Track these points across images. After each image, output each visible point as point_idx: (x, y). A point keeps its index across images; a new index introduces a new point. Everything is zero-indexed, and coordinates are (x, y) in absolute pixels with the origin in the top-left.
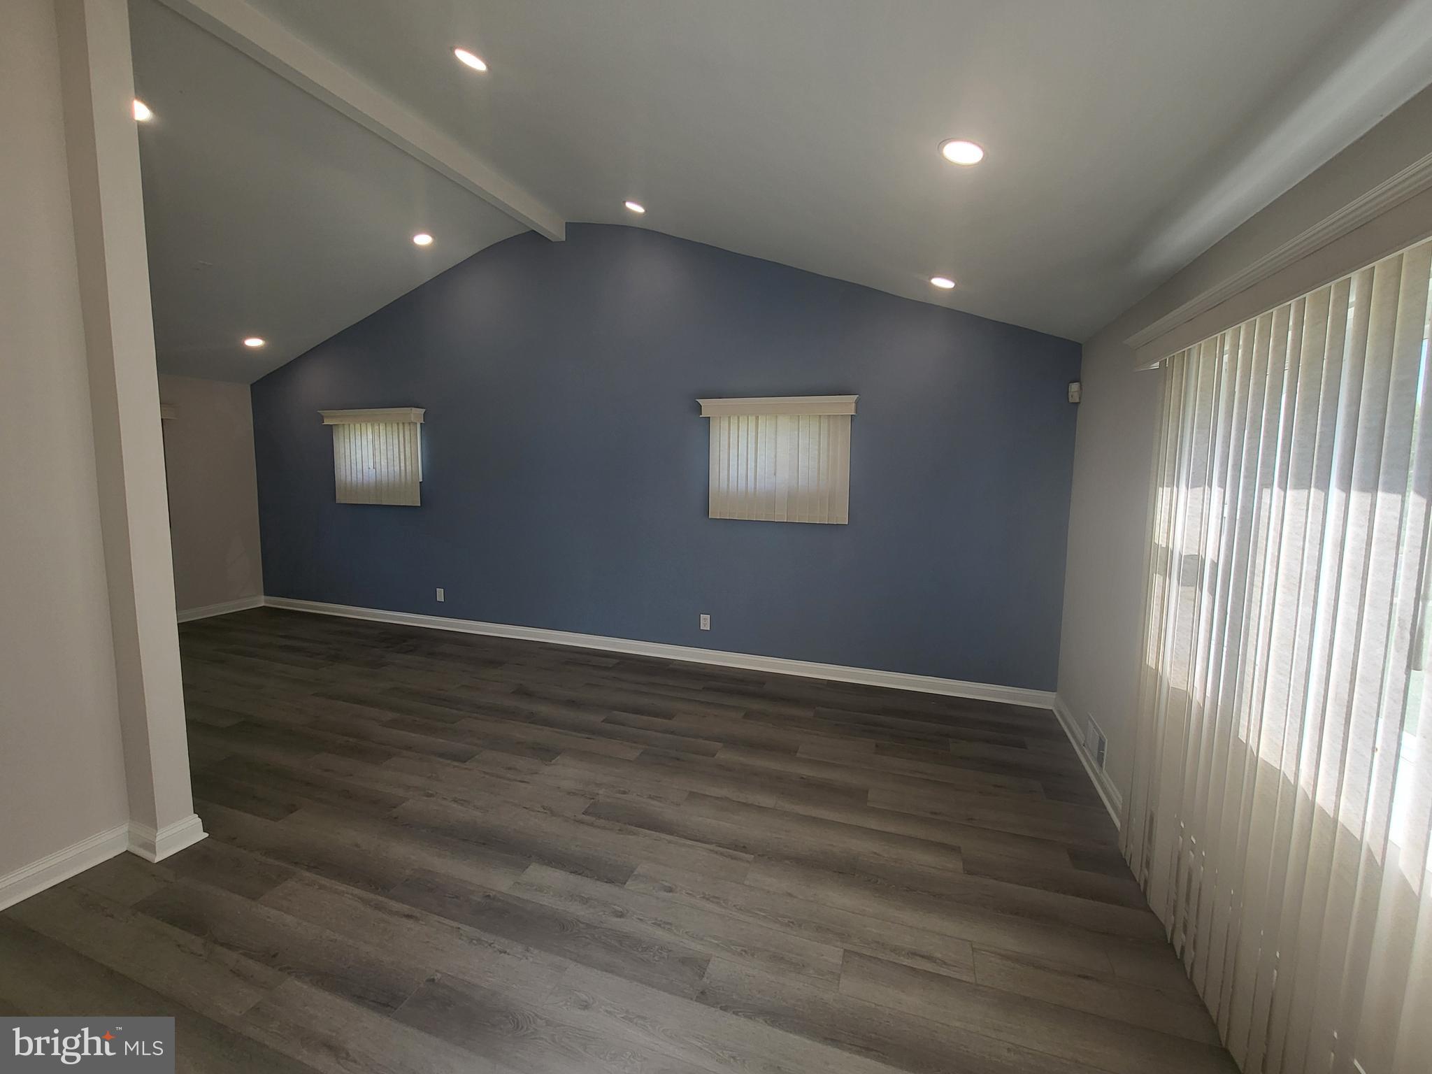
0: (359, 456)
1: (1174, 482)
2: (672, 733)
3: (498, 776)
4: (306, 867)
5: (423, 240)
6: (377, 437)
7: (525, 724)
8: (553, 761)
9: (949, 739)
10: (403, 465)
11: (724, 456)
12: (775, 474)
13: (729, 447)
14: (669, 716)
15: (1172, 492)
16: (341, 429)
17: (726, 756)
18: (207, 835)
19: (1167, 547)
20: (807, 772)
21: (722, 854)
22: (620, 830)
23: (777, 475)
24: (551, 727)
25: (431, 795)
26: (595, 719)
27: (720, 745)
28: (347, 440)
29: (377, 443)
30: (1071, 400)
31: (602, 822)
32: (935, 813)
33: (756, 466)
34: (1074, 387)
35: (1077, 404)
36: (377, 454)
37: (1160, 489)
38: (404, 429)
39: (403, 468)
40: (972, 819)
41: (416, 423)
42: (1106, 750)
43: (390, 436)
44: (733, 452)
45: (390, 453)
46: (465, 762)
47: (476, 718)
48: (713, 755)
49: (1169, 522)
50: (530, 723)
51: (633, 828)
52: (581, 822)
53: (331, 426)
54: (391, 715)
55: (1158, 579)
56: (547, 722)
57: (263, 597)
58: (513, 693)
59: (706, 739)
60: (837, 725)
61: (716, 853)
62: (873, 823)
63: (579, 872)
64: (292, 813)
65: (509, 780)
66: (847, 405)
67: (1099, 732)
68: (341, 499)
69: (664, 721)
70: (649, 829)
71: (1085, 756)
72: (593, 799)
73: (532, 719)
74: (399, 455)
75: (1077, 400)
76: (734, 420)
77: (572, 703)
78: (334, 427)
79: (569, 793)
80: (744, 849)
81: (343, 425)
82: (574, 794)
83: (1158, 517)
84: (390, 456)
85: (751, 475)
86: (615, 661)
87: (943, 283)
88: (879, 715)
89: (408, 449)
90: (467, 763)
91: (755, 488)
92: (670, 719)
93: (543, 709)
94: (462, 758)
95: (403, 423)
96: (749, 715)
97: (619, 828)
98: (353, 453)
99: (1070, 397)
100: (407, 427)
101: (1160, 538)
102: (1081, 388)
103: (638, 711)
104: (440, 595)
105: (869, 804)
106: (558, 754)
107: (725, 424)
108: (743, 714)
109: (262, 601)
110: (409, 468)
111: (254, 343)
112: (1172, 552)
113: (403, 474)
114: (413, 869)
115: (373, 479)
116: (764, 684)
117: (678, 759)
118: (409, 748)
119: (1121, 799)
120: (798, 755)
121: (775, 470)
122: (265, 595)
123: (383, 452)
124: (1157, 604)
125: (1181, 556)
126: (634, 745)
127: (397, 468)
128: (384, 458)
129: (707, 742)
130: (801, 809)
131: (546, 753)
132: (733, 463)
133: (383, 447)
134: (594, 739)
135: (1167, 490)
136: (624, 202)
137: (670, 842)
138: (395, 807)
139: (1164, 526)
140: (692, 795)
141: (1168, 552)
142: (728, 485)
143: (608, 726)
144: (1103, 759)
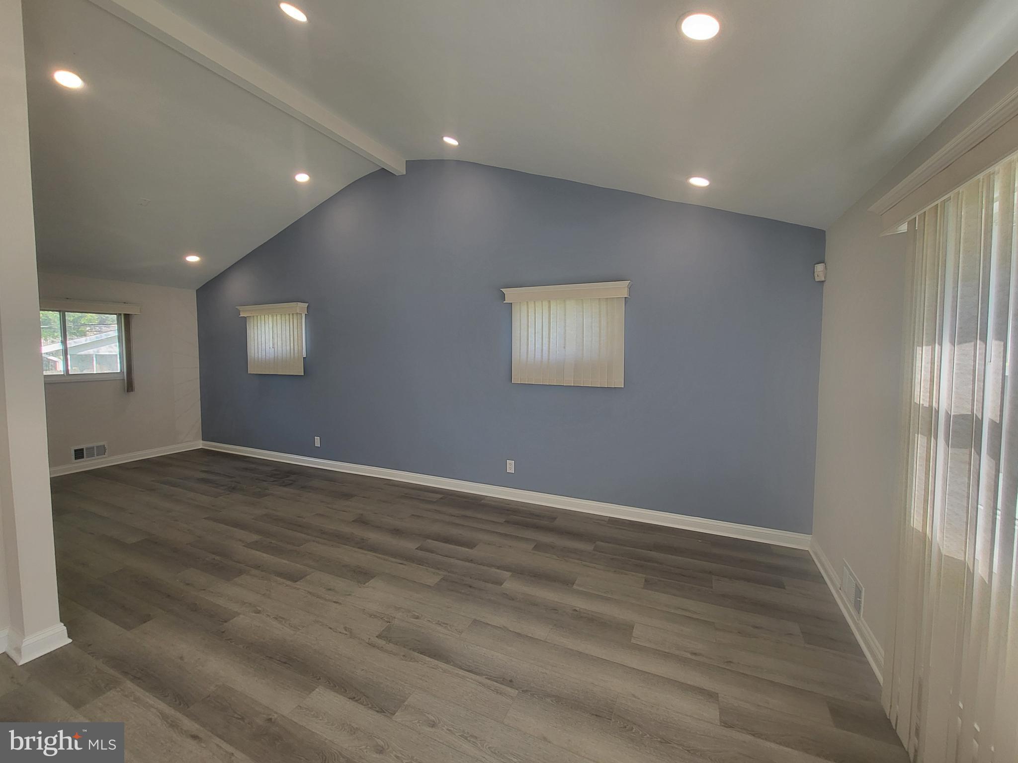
0: (263, 339)
1: (935, 339)
2: (471, 561)
3: (319, 597)
4: (132, 677)
5: (302, 178)
6: (275, 324)
7: (354, 549)
8: (367, 584)
9: (713, 576)
10: (292, 345)
11: (524, 333)
12: (565, 348)
13: (528, 326)
14: (470, 545)
15: (933, 350)
16: (252, 320)
17: (512, 585)
18: (70, 641)
19: (931, 407)
20: (581, 604)
21: (489, 687)
22: (404, 656)
23: (566, 347)
24: (375, 552)
25: (258, 612)
26: (409, 546)
27: (508, 574)
28: (256, 328)
29: (275, 329)
30: (817, 279)
31: (390, 647)
32: (695, 654)
33: (549, 342)
34: (819, 268)
35: (823, 282)
36: (275, 336)
37: (919, 349)
38: (293, 318)
39: (292, 347)
40: (730, 662)
41: (301, 314)
42: (863, 597)
43: (284, 324)
44: (531, 330)
45: (284, 337)
46: (296, 581)
47: (318, 542)
48: (501, 584)
49: (932, 381)
50: (358, 548)
51: (416, 654)
52: (373, 645)
53: (245, 318)
54: (255, 537)
55: (920, 441)
56: (373, 548)
57: (202, 442)
58: (353, 521)
59: (498, 568)
60: (612, 559)
61: (484, 685)
62: (634, 661)
63: (357, 699)
64: (145, 622)
65: (326, 600)
66: (621, 289)
67: (855, 579)
68: (251, 370)
69: (467, 549)
70: (429, 656)
71: (842, 599)
72: (390, 622)
73: (363, 545)
74: (290, 338)
75: (823, 279)
76: (531, 305)
77: (397, 532)
78: (247, 319)
79: (371, 616)
80: (510, 683)
81: (253, 316)
82: (375, 617)
83: (918, 376)
84: (284, 339)
85: (545, 348)
86: (440, 496)
87: (699, 182)
88: (651, 551)
89: (296, 333)
90: (298, 583)
91: (549, 359)
92: (472, 548)
93: (373, 536)
94: (293, 577)
95: (293, 314)
96: (538, 547)
97: (403, 654)
98: (259, 337)
99: (816, 276)
100: (295, 316)
101: (921, 397)
102: (826, 268)
103: (447, 540)
104: (317, 442)
105: (633, 641)
106: (373, 577)
107: (524, 308)
108: (533, 546)
109: (200, 444)
110: (296, 347)
111: (193, 259)
112: (937, 412)
113: (292, 351)
114: (217, 686)
115: (272, 356)
116: (555, 518)
117: (470, 587)
118: (257, 567)
119: (883, 653)
120: (575, 587)
121: (565, 344)
122: (203, 440)
123: (279, 335)
124: (921, 465)
125: (948, 416)
126: (437, 571)
127: (288, 348)
128: (279, 339)
129: (498, 571)
130: (569, 642)
131: (363, 575)
132: (531, 339)
133: (279, 332)
134: (405, 565)
135: (927, 350)
136: (442, 137)
137: (445, 671)
138: (226, 622)
139: (925, 385)
140: (475, 622)
141: (932, 413)
142: (527, 357)
143: (420, 554)
144: (860, 606)
